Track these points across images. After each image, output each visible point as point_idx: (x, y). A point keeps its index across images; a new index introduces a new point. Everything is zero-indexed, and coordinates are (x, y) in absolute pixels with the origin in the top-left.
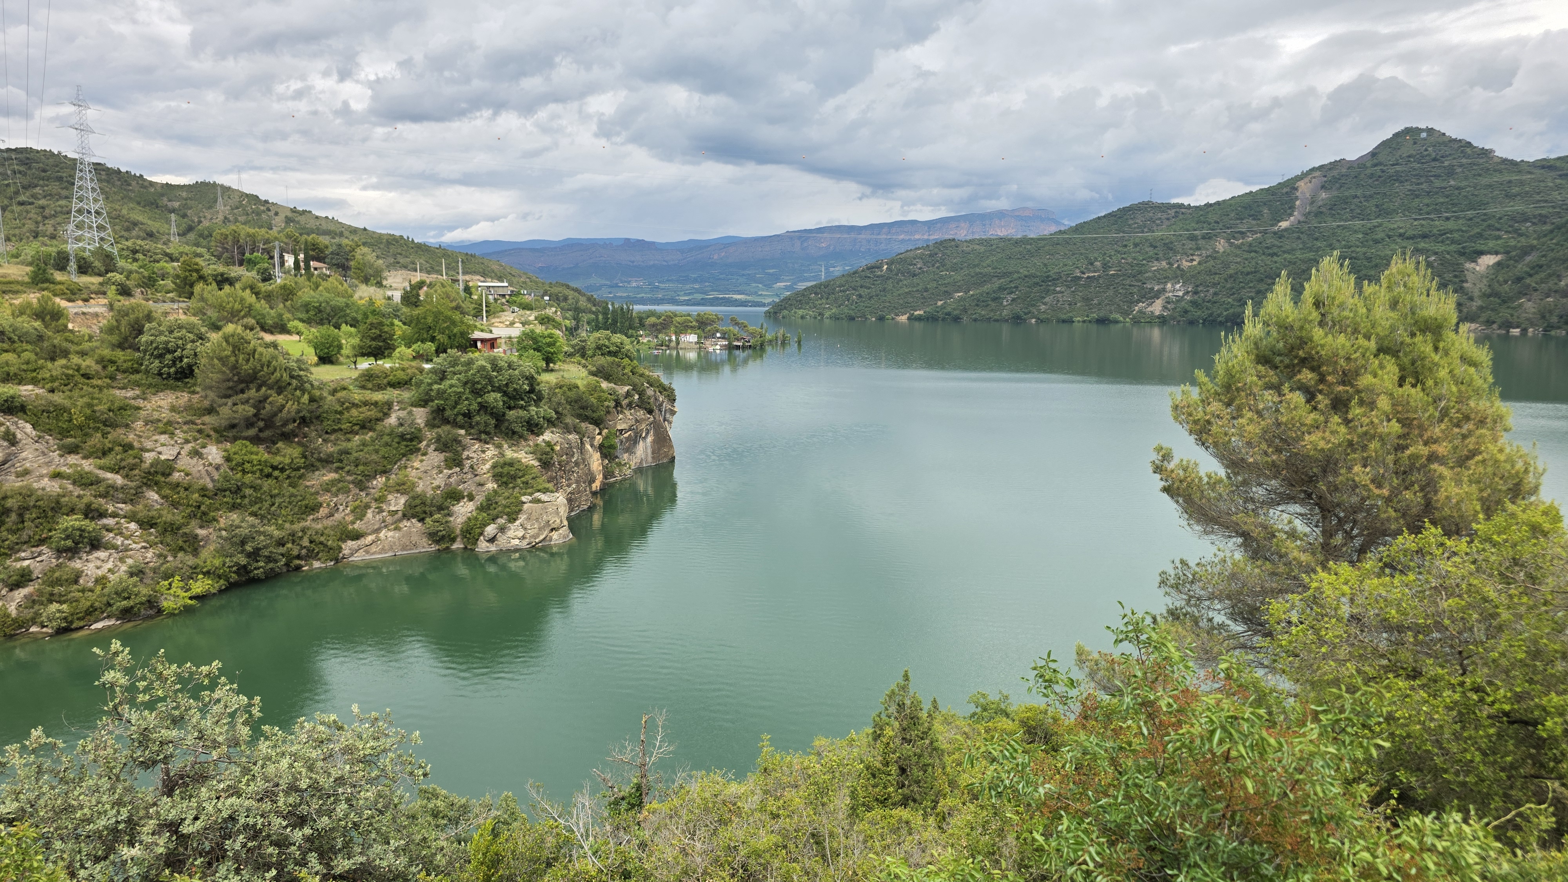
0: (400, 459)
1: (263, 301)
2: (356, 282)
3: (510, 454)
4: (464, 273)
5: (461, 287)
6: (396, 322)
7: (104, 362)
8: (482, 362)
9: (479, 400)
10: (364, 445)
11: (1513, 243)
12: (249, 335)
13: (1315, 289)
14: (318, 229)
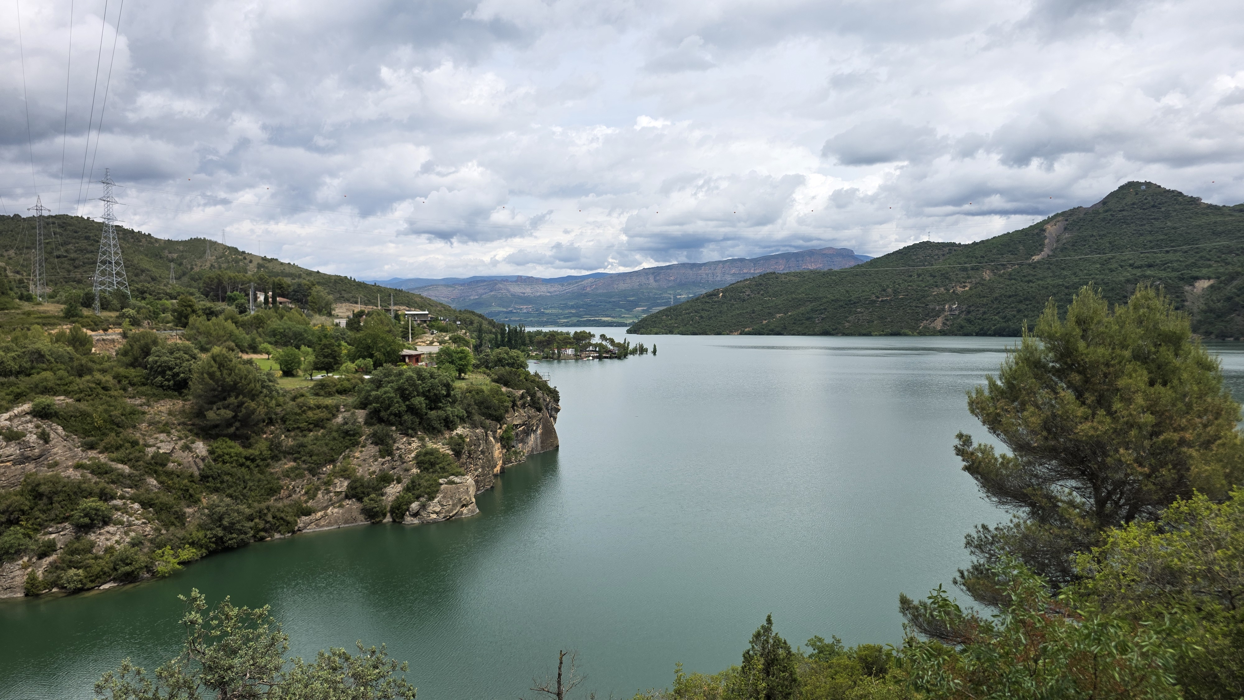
0: (345, 451)
1: (240, 329)
2: (311, 312)
3: (430, 445)
4: (395, 304)
5: (393, 315)
6: (343, 343)
7: (118, 378)
8: (410, 373)
9: (407, 403)
10: (316, 439)
11: (1222, 270)
12: (232, 355)
13: (1076, 311)
14: (282, 272)
